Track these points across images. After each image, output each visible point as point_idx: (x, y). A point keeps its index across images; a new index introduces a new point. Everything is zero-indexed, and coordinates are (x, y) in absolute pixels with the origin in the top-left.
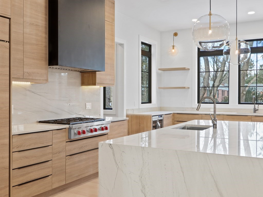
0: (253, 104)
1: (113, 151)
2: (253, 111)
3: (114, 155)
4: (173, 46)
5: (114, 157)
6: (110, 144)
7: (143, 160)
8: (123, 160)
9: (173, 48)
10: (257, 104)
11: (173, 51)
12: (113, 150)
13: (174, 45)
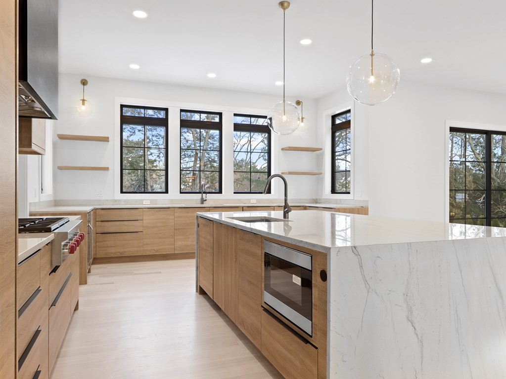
0: (200, 193)
1: (360, 259)
2: (199, 201)
3: (361, 267)
4: (83, 100)
5: (362, 270)
6: (353, 247)
7: (410, 265)
8: (377, 272)
9: (83, 104)
10: (204, 193)
11: (83, 108)
12: (359, 257)
13: (85, 99)
